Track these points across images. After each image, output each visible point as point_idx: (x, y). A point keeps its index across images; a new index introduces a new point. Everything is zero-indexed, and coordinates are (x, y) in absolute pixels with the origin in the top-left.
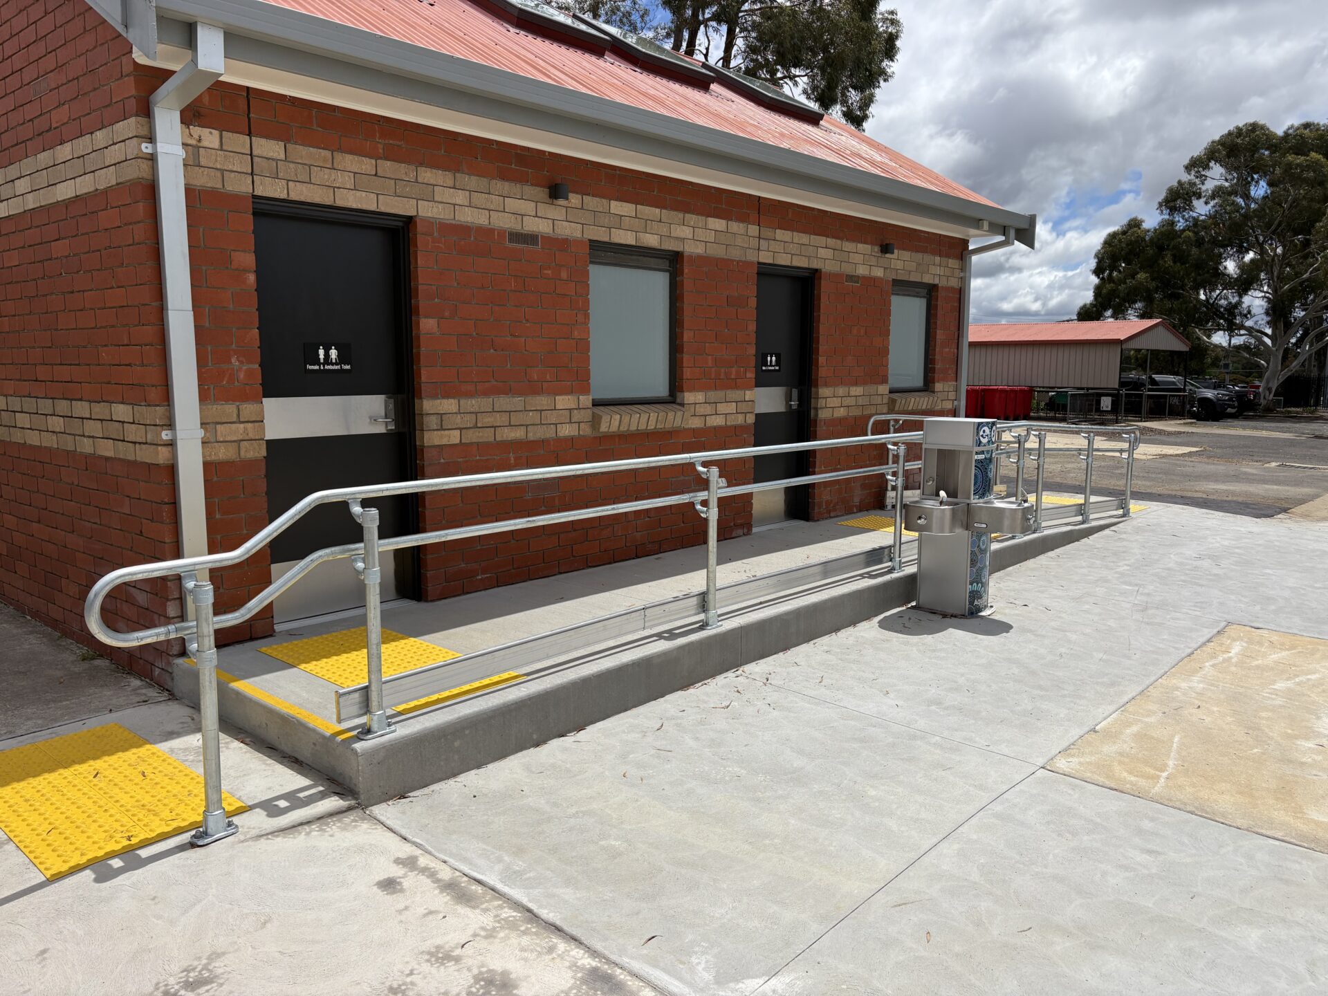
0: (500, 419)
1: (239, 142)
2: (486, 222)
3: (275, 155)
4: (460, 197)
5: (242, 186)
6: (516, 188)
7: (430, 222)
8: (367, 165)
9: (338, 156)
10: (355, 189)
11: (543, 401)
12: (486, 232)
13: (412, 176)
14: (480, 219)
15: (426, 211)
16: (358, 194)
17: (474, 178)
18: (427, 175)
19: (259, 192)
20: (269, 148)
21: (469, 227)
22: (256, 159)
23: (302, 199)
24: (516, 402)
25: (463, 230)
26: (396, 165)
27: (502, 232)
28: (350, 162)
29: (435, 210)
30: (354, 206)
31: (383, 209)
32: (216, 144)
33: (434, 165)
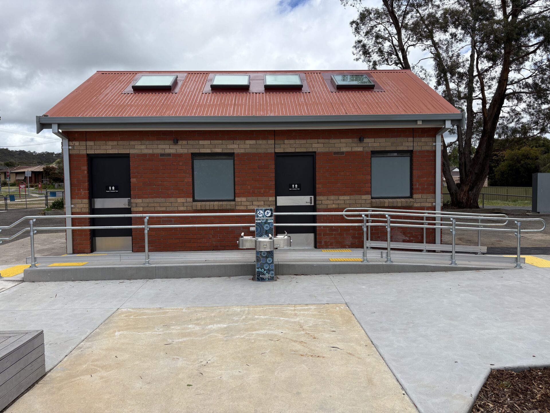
0: (156, 205)
1: (84, 143)
2: (152, 152)
3: (92, 145)
4: (143, 147)
5: (84, 152)
6: (162, 142)
7: (134, 154)
8: (115, 143)
9: (107, 142)
10: (112, 149)
11: (172, 200)
12: (153, 155)
13: (128, 144)
14: (151, 152)
15: (132, 151)
16: (113, 150)
17: (147, 141)
18: (132, 143)
19: (88, 153)
20: (91, 143)
21: (146, 154)
22: (87, 146)
23: (98, 153)
24: (163, 200)
25: (145, 155)
26: (123, 142)
27: (157, 155)
28: (110, 143)
29: (135, 151)
30: (112, 153)
31: (119, 153)
32: (78, 144)
33: (135, 140)
